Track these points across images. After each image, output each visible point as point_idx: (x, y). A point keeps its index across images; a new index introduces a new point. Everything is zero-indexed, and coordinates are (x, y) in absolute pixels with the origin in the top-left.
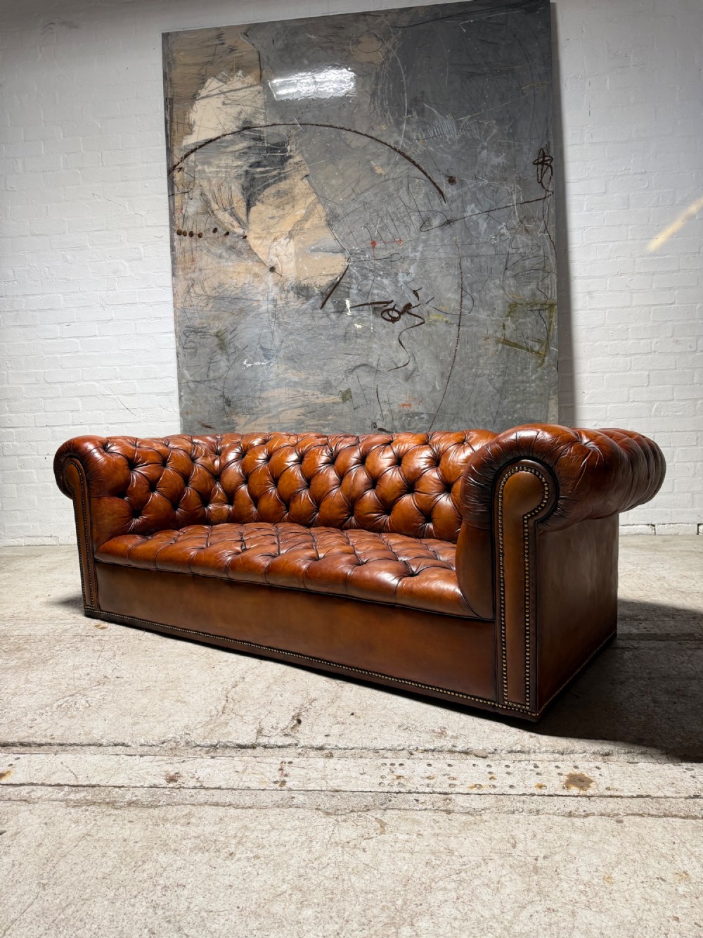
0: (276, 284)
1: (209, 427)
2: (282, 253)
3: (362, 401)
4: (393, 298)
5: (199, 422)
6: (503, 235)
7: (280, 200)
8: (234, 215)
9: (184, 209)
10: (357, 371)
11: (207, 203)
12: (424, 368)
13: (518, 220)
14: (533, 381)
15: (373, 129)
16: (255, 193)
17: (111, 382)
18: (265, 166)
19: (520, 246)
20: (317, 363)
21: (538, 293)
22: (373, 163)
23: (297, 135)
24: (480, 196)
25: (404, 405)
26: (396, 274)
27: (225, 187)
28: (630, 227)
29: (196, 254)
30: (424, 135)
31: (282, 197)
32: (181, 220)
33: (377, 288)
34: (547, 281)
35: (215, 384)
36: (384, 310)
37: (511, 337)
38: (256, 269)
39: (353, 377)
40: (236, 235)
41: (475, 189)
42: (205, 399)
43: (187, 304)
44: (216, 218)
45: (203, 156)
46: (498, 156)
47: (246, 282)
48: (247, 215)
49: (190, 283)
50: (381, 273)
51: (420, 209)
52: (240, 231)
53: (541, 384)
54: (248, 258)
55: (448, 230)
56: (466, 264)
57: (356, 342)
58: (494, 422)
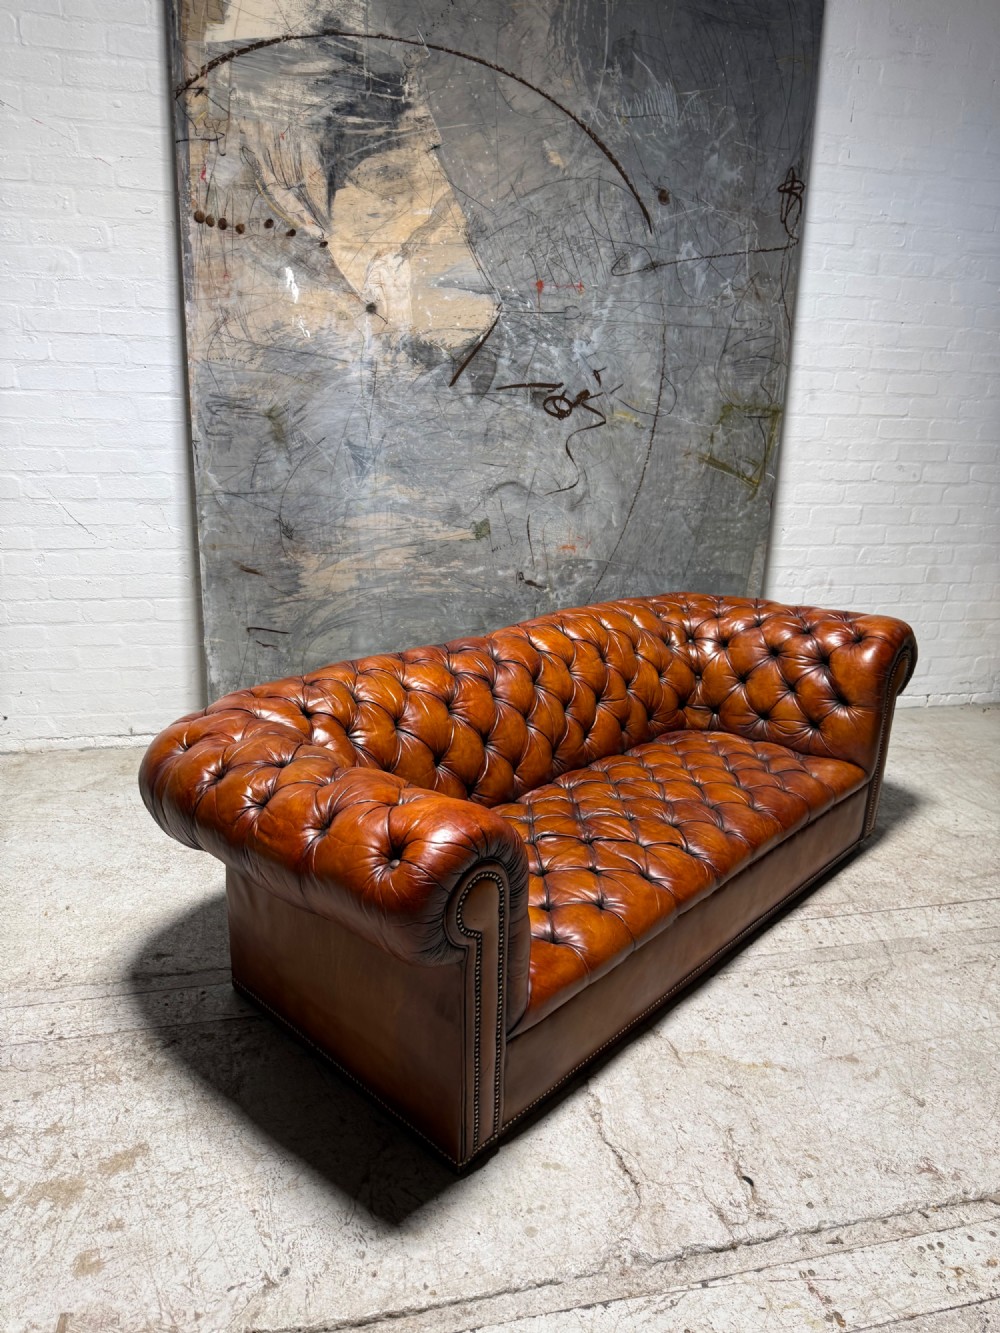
0: (378, 336)
1: (254, 572)
2: (389, 282)
3: (505, 540)
4: (563, 379)
5: (236, 563)
6: (725, 298)
7: (388, 184)
8: (305, 201)
9: (208, 171)
10: (500, 491)
11: (253, 167)
12: (598, 493)
13: (748, 277)
14: (740, 520)
15: (551, 81)
16: (343, 163)
17: (49, 476)
18: (362, 115)
19: (747, 318)
20: (439, 476)
21: (761, 392)
22: (546, 144)
23: (422, 66)
24: (701, 230)
25: (564, 547)
26: (571, 341)
27: (288, 143)
28: (874, 302)
29: (233, 264)
30: (629, 110)
31: (392, 179)
32: (203, 194)
33: (540, 361)
34: (774, 376)
35: (265, 500)
36: (548, 397)
37: (719, 454)
38: (343, 305)
39: (494, 499)
40: (308, 238)
41: (694, 218)
42: (246, 524)
43: (214, 354)
44: (271, 199)
45: (243, 72)
46: (732, 169)
47: (324, 326)
48: (329, 202)
49: (221, 318)
50: (549, 336)
51: (614, 237)
52: (315, 231)
53: (748, 524)
54: (329, 283)
55: (652, 280)
56: (673, 336)
57: (502, 445)
58: (684, 575)
